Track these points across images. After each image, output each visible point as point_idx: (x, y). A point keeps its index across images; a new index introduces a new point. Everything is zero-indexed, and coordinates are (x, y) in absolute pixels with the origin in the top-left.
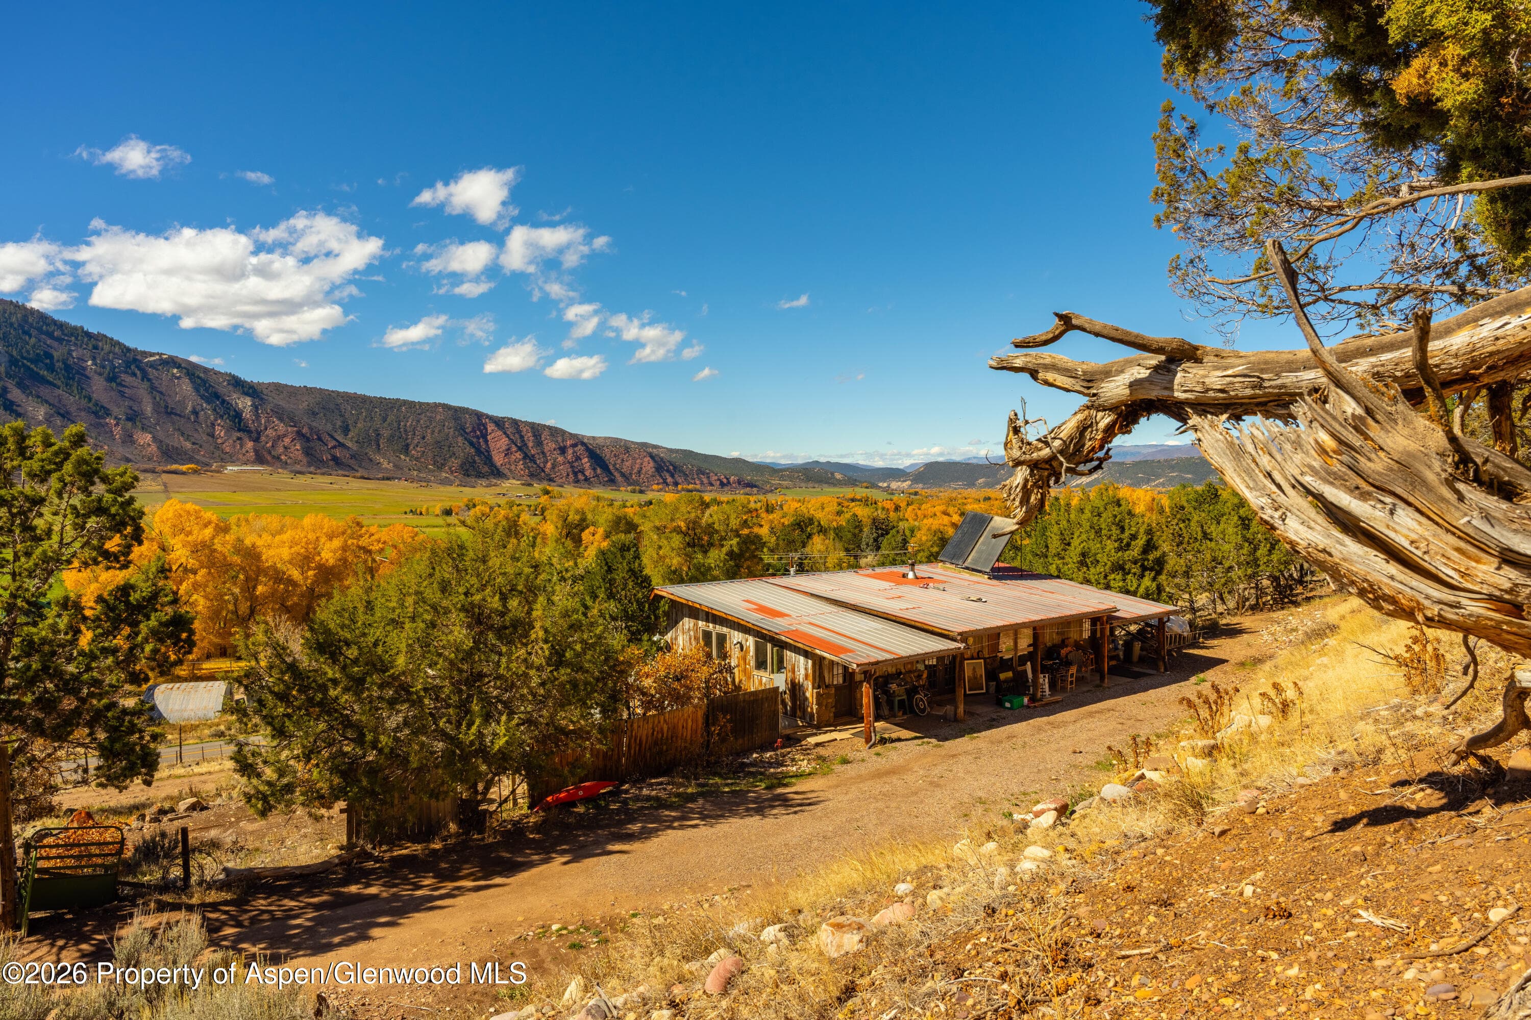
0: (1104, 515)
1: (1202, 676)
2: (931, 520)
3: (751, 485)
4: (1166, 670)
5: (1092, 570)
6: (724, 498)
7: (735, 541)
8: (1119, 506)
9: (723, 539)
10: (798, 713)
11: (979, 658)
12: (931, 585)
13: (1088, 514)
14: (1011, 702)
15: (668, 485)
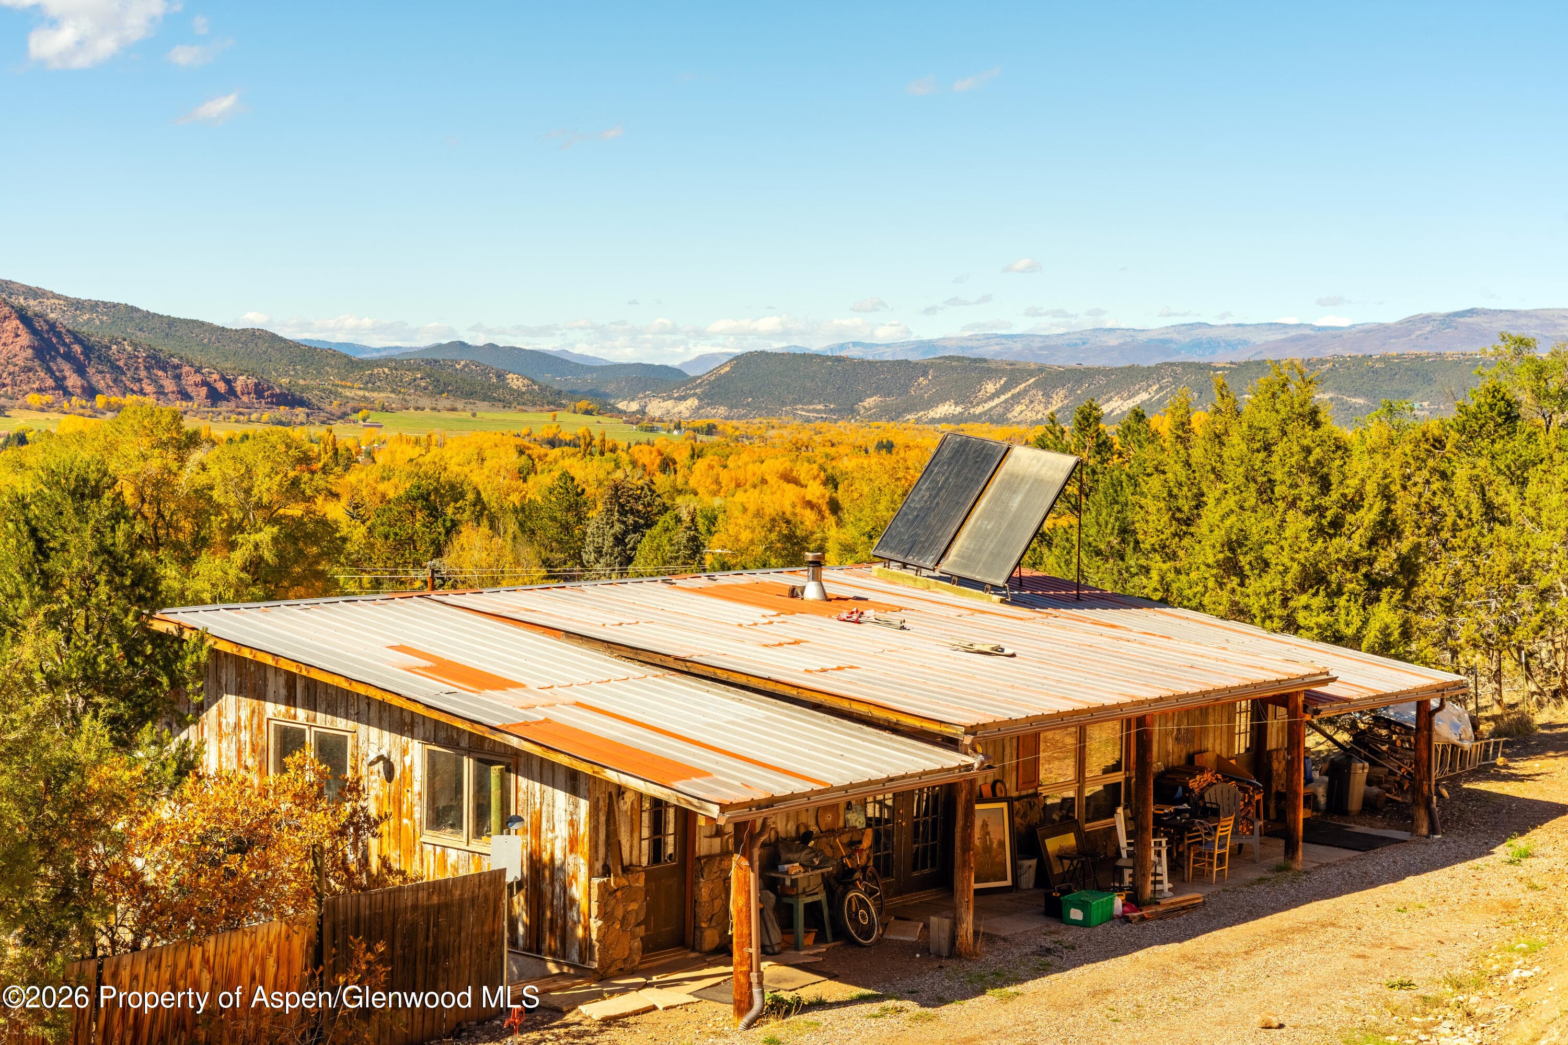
0: (1279, 449)
1: (1520, 843)
2: (753, 495)
3: (290, 400)
4: (1433, 830)
5: (1254, 585)
6: (221, 431)
7: (267, 534)
8: (1317, 425)
9: (235, 527)
10: (550, 942)
11: (995, 799)
12: (870, 613)
13: (1236, 445)
14: (1083, 906)
15: (67, 393)
